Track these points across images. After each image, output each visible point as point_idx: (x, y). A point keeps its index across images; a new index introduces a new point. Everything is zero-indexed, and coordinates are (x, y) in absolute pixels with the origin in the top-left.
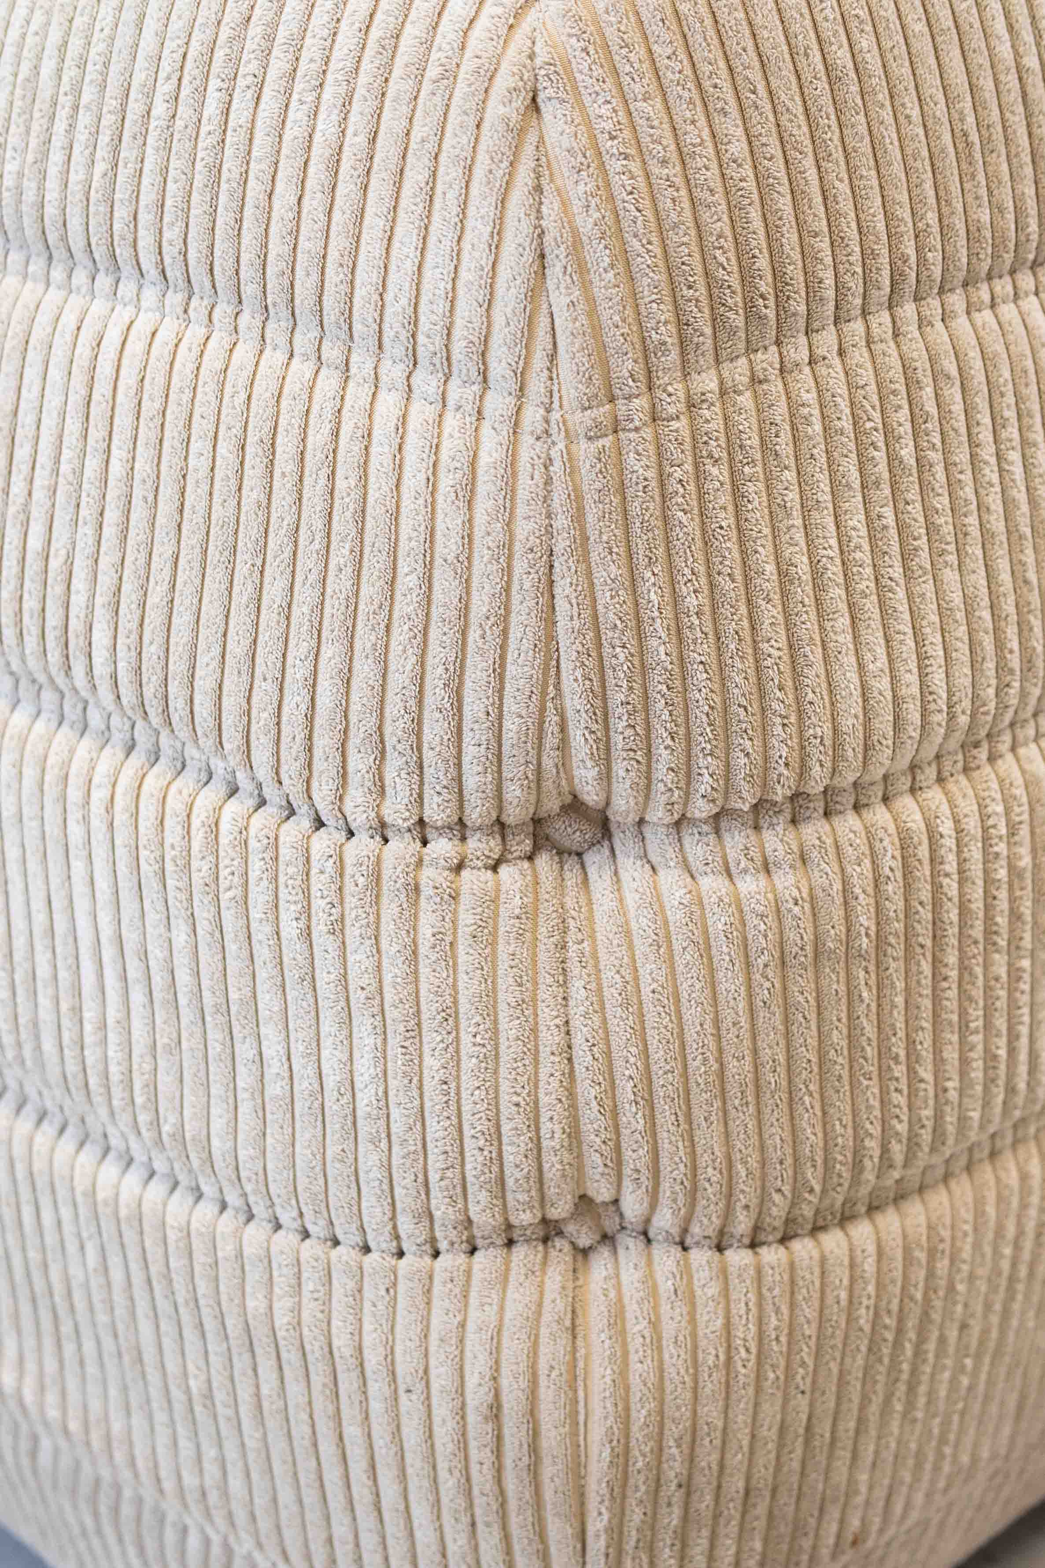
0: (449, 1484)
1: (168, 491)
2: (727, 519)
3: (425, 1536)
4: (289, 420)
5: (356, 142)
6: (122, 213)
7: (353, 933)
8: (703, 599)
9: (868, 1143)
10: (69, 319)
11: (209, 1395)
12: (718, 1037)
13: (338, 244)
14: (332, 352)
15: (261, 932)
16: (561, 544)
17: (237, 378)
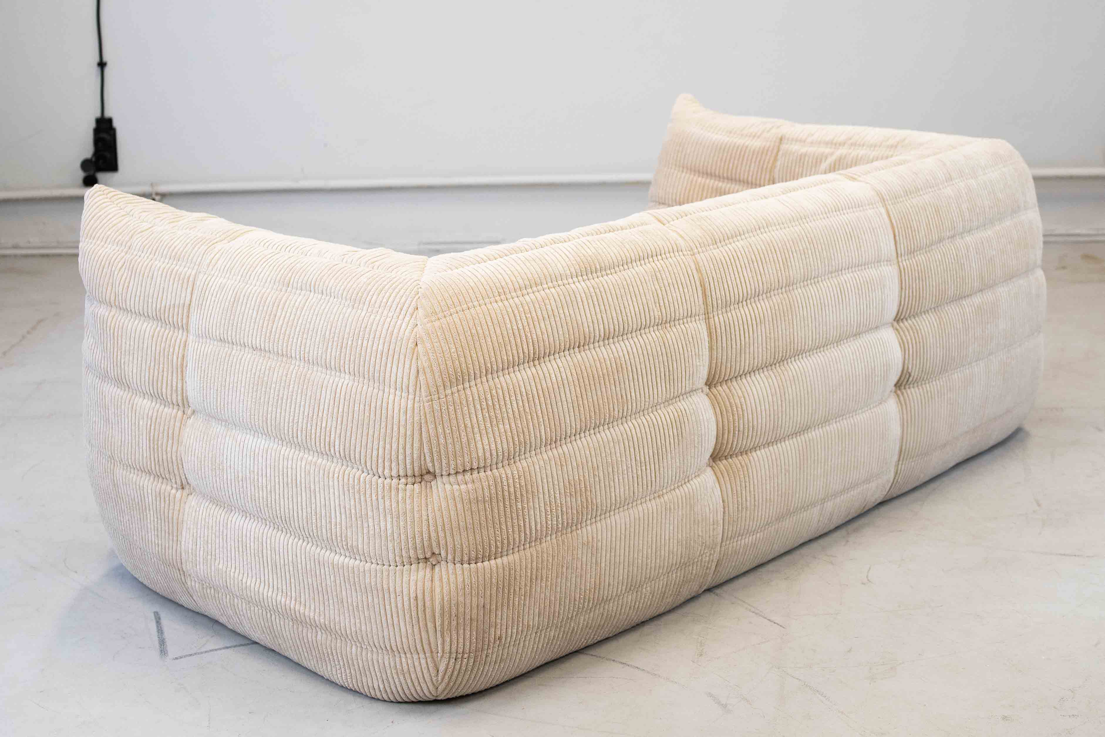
0: (407, 616)
1: (350, 414)
2: (453, 416)
3: (403, 630)
4: (374, 400)
5: (386, 350)
6: (342, 362)
7: (386, 498)
8: (450, 431)
9: (492, 542)
10: (331, 381)
11: (358, 606)
12: (458, 518)
13: (383, 368)
14: (381, 388)
15: (368, 500)
16: (423, 421)
17: (364, 393)
